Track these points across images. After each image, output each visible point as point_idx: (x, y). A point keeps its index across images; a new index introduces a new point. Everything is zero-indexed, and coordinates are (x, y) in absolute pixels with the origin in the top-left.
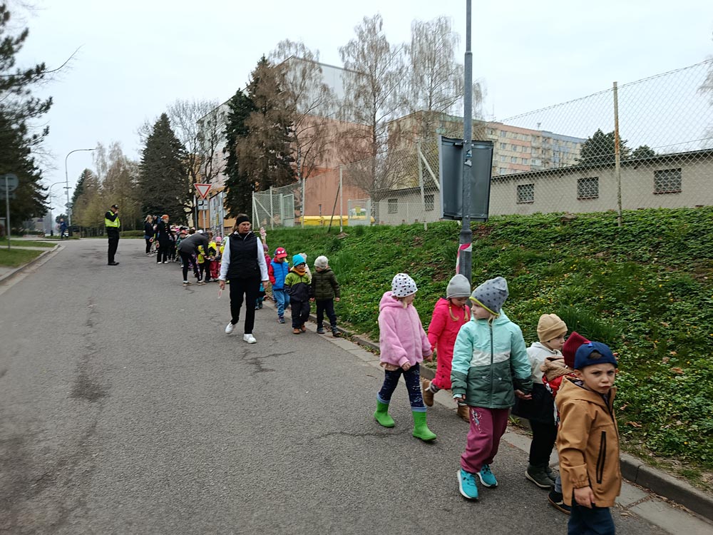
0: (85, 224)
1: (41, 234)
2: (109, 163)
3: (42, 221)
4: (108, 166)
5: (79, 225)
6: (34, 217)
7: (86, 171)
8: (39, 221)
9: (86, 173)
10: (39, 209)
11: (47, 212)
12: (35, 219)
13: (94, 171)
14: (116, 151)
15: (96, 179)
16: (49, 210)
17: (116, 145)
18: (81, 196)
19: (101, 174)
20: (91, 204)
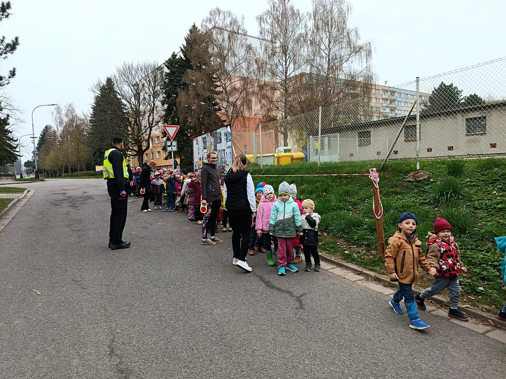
0: (47, 167)
1: (13, 176)
2: (65, 119)
3: (13, 166)
4: (64, 122)
5: (43, 168)
6: (7, 163)
7: (46, 127)
8: (11, 166)
9: (47, 128)
10: (10, 157)
11: (17, 159)
12: (8, 165)
13: (54, 126)
14: (70, 110)
15: (55, 132)
16: (19, 157)
17: (70, 105)
18: (43, 146)
19: (59, 128)
20: (52, 152)
